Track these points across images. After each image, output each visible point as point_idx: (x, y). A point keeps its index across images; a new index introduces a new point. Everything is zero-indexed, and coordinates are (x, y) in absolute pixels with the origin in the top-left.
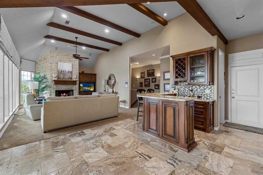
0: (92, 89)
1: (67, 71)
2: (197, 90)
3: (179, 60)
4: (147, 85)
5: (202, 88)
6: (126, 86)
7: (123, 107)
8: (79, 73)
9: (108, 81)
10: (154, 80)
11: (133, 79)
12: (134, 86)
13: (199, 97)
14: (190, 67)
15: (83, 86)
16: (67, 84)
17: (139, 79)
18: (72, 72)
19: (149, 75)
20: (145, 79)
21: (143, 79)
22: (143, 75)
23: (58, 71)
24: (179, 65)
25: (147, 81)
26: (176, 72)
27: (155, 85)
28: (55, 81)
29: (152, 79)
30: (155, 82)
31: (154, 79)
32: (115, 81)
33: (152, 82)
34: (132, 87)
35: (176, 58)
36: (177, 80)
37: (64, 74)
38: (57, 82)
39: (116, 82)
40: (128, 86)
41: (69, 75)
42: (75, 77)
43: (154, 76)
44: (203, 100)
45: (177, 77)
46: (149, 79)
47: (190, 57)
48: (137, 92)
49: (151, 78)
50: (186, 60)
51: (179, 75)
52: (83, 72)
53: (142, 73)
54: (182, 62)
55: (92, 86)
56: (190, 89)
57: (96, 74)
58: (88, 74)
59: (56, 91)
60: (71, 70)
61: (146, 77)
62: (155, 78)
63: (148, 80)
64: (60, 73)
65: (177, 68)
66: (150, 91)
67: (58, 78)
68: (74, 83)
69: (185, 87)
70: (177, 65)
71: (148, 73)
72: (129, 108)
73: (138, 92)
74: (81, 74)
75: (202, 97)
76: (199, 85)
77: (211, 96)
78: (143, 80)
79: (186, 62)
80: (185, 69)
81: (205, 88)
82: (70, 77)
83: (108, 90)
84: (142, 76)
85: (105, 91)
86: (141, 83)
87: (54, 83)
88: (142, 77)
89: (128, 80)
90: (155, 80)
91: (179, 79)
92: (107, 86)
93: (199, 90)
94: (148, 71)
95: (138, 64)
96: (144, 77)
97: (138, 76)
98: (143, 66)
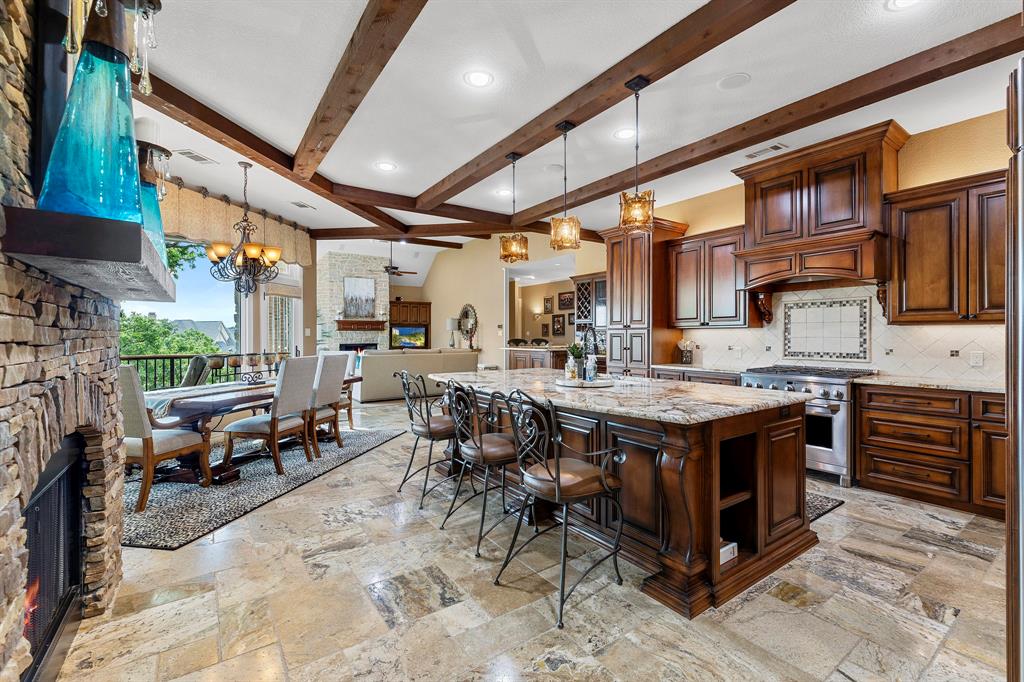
0: (420, 342)
1: (364, 298)
6: (500, 333)
8: (391, 302)
9: (459, 323)
11: (527, 317)
15: (401, 334)
16: (364, 329)
17: (540, 315)
18: (374, 301)
19: (564, 305)
20: (554, 317)
21: (550, 316)
22: (549, 306)
23: (345, 299)
25: (559, 321)
28: (339, 322)
29: (570, 315)
32: (476, 322)
33: (570, 323)
36: (580, 321)
37: (358, 307)
38: (344, 326)
40: (503, 336)
41: (369, 308)
42: (382, 313)
43: (574, 308)
45: (579, 317)
46: (563, 316)
49: (567, 313)
52: (398, 299)
53: (547, 300)
55: (421, 333)
57: (430, 304)
58: (410, 303)
59: (341, 345)
60: (372, 296)
61: (557, 311)
63: (561, 319)
64: (349, 302)
67: (345, 316)
68: (377, 326)
71: (560, 300)
74: (396, 303)
78: (548, 319)
82: (371, 311)
83: (460, 343)
84: (547, 309)
85: (453, 346)
86: (545, 326)
87: (336, 328)
88: (547, 311)
91: (583, 321)
92: (457, 334)
94: (560, 294)
95: (533, 278)
96: (550, 312)
97: (538, 308)
98: (548, 281)
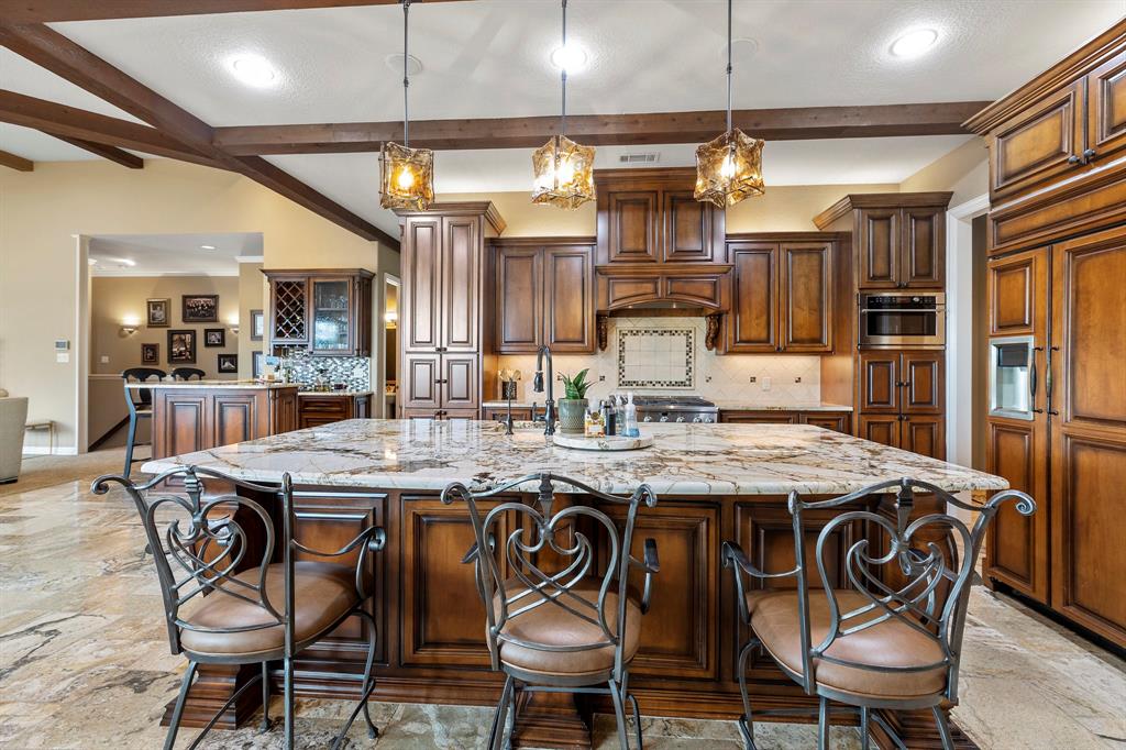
2: (335, 370)
3: (288, 285)
4: (181, 354)
5: (347, 364)
6: (63, 357)
7: (44, 450)
10: (214, 338)
11: (102, 331)
12: (105, 359)
13: (339, 387)
14: (315, 308)
17: (136, 328)
19: (192, 314)
20: (171, 334)
21: (163, 332)
22: (159, 314)
24: (288, 299)
25: (183, 341)
26: (279, 320)
27: (220, 356)
29: (207, 331)
30: (222, 343)
31: (218, 335)
33: (207, 345)
34: (95, 365)
35: (278, 280)
36: (280, 341)
40: (71, 365)
43: (216, 321)
44: (348, 394)
45: (280, 334)
46: (193, 333)
47: (315, 283)
48: (126, 376)
49: (200, 328)
50: (306, 288)
51: (287, 327)
53: (154, 305)
54: (295, 291)
56: (320, 366)
61: (177, 323)
62: (222, 331)
63: (188, 336)
65: (280, 306)
66: (185, 375)
69: (307, 362)
70: (281, 298)
71: (185, 307)
72: (80, 452)
73: (131, 377)
75: (346, 387)
76: (340, 358)
77: (366, 384)
78: (159, 337)
79: (305, 295)
80: (301, 312)
81: (354, 363)
84: (154, 319)
86: (150, 351)
88: (153, 322)
89: (76, 329)
90: (220, 337)
91: (286, 341)
93: (340, 369)
94: (185, 298)
96: (164, 324)
97: (132, 317)
98: (158, 273)
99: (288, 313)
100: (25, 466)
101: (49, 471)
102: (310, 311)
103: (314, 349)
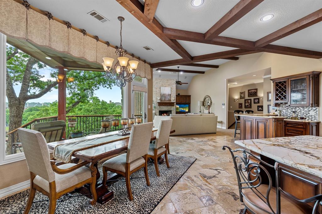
0: (187, 110)
1: (167, 94)
2: (300, 111)
3: (280, 83)
4: (248, 106)
5: (306, 110)
6: (223, 107)
7: (220, 127)
8: (176, 95)
9: (203, 103)
10: (256, 101)
11: (231, 100)
12: (231, 107)
13: (302, 118)
14: (291, 89)
15: (180, 107)
16: (167, 105)
17: (237, 99)
18: (170, 95)
19: (250, 95)
20: (245, 100)
21: (243, 100)
22: (242, 95)
23: (161, 94)
24: (280, 87)
25: (248, 102)
26: (277, 95)
27: (258, 106)
28: (159, 103)
29: (254, 99)
30: (259, 102)
31: (257, 100)
32: (211, 103)
33: (255, 103)
34: (229, 108)
35: (276, 81)
36: (277, 102)
37: (165, 97)
38: (160, 104)
39: (213, 104)
40: (225, 108)
41: (169, 97)
42: (173, 99)
43: (257, 96)
44: (307, 121)
45: (277, 99)
46: (251, 100)
47: (291, 81)
48: (235, 112)
49: (252, 98)
50: (287, 83)
51: (280, 97)
52: (179, 94)
53: (241, 93)
54: (283, 84)
55: (187, 107)
56: (293, 110)
57: (190, 96)
58: (183, 96)
59: (159, 111)
60: (170, 93)
61: (247, 97)
62: (258, 99)
63: (249, 101)
64: (162, 96)
65: (277, 90)
66: (248, 112)
67: (161, 101)
68: (171, 104)
69: (287, 109)
70: (277, 88)
71: (249, 93)
72: (226, 129)
73: (236, 112)
74: (178, 96)
75: (305, 118)
76: (303, 107)
77: (316, 118)
78: (242, 101)
79: (287, 85)
80: (285, 92)
81: (310, 109)
82: (170, 99)
83: (203, 111)
84: (241, 97)
85: (200, 112)
86: (241, 105)
87: (158, 105)
88: (241, 98)
89: (225, 100)
90: (258, 100)
92: (202, 107)
93: (303, 112)
94: (249, 90)
95: (236, 83)
96: (244, 98)
97: (237, 97)
98: (242, 85)
99: (280, 92)
100: (217, 130)
101: (221, 132)
102: (289, 90)
103: (291, 104)
